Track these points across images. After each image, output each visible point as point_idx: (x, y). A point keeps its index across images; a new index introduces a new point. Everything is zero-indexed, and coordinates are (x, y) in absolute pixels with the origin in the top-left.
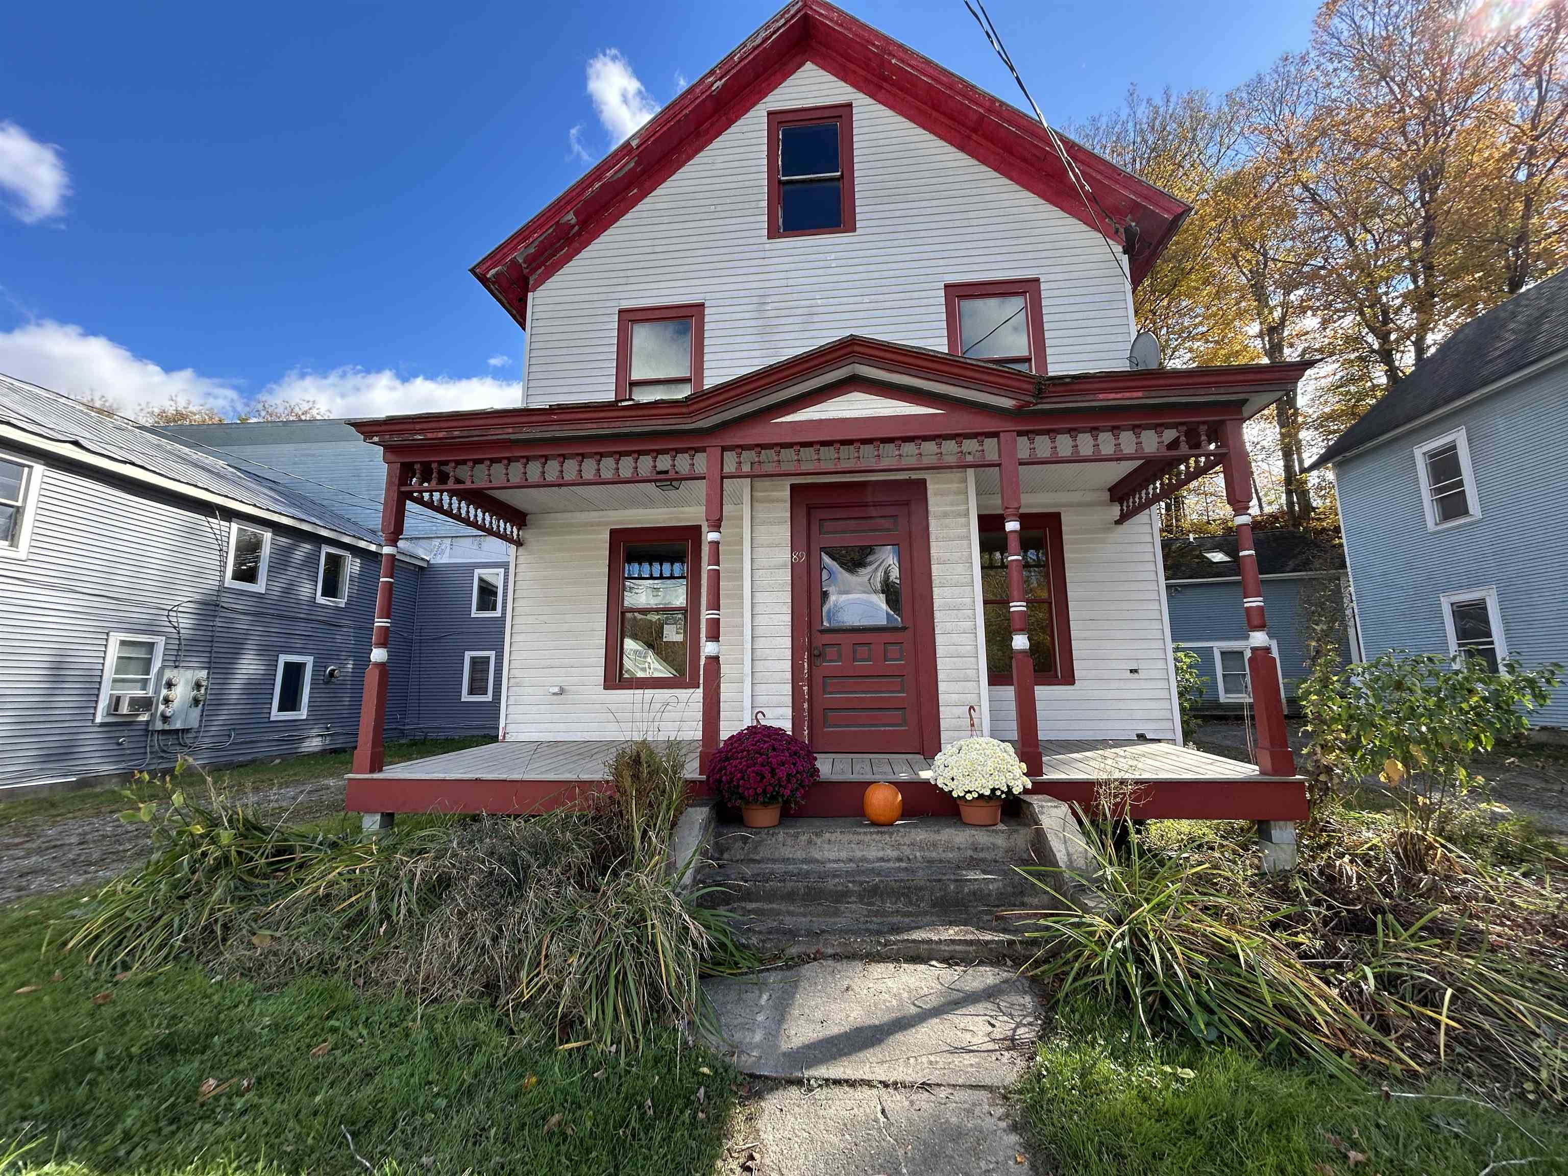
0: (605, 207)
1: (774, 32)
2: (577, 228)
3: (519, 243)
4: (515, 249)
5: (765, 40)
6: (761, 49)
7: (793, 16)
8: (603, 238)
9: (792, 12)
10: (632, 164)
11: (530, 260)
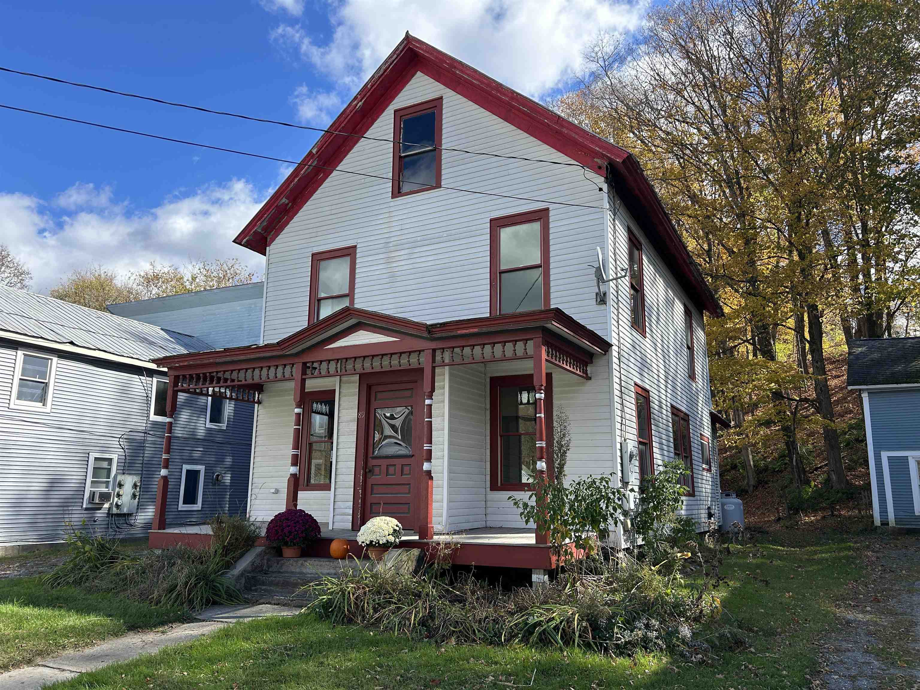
0: (306, 187)
1: (391, 64)
2: (290, 204)
3: (257, 222)
4: (255, 225)
5: (385, 71)
6: (383, 76)
7: (401, 52)
8: (305, 208)
9: (400, 49)
10: (316, 162)
11: (265, 229)
